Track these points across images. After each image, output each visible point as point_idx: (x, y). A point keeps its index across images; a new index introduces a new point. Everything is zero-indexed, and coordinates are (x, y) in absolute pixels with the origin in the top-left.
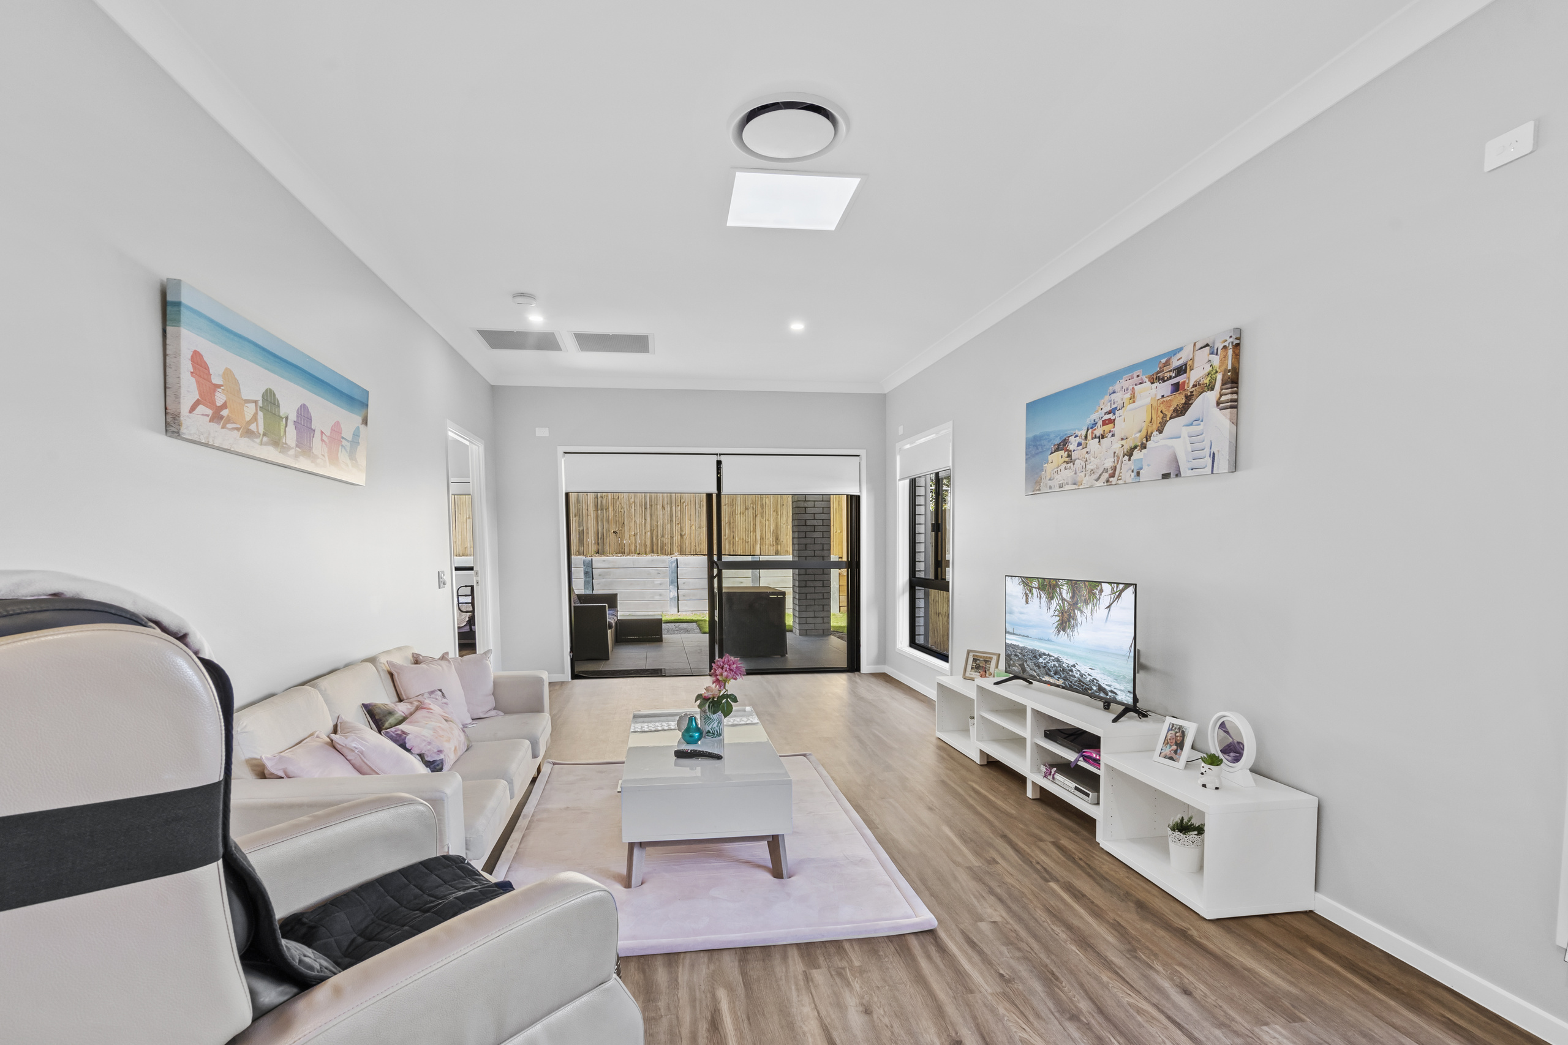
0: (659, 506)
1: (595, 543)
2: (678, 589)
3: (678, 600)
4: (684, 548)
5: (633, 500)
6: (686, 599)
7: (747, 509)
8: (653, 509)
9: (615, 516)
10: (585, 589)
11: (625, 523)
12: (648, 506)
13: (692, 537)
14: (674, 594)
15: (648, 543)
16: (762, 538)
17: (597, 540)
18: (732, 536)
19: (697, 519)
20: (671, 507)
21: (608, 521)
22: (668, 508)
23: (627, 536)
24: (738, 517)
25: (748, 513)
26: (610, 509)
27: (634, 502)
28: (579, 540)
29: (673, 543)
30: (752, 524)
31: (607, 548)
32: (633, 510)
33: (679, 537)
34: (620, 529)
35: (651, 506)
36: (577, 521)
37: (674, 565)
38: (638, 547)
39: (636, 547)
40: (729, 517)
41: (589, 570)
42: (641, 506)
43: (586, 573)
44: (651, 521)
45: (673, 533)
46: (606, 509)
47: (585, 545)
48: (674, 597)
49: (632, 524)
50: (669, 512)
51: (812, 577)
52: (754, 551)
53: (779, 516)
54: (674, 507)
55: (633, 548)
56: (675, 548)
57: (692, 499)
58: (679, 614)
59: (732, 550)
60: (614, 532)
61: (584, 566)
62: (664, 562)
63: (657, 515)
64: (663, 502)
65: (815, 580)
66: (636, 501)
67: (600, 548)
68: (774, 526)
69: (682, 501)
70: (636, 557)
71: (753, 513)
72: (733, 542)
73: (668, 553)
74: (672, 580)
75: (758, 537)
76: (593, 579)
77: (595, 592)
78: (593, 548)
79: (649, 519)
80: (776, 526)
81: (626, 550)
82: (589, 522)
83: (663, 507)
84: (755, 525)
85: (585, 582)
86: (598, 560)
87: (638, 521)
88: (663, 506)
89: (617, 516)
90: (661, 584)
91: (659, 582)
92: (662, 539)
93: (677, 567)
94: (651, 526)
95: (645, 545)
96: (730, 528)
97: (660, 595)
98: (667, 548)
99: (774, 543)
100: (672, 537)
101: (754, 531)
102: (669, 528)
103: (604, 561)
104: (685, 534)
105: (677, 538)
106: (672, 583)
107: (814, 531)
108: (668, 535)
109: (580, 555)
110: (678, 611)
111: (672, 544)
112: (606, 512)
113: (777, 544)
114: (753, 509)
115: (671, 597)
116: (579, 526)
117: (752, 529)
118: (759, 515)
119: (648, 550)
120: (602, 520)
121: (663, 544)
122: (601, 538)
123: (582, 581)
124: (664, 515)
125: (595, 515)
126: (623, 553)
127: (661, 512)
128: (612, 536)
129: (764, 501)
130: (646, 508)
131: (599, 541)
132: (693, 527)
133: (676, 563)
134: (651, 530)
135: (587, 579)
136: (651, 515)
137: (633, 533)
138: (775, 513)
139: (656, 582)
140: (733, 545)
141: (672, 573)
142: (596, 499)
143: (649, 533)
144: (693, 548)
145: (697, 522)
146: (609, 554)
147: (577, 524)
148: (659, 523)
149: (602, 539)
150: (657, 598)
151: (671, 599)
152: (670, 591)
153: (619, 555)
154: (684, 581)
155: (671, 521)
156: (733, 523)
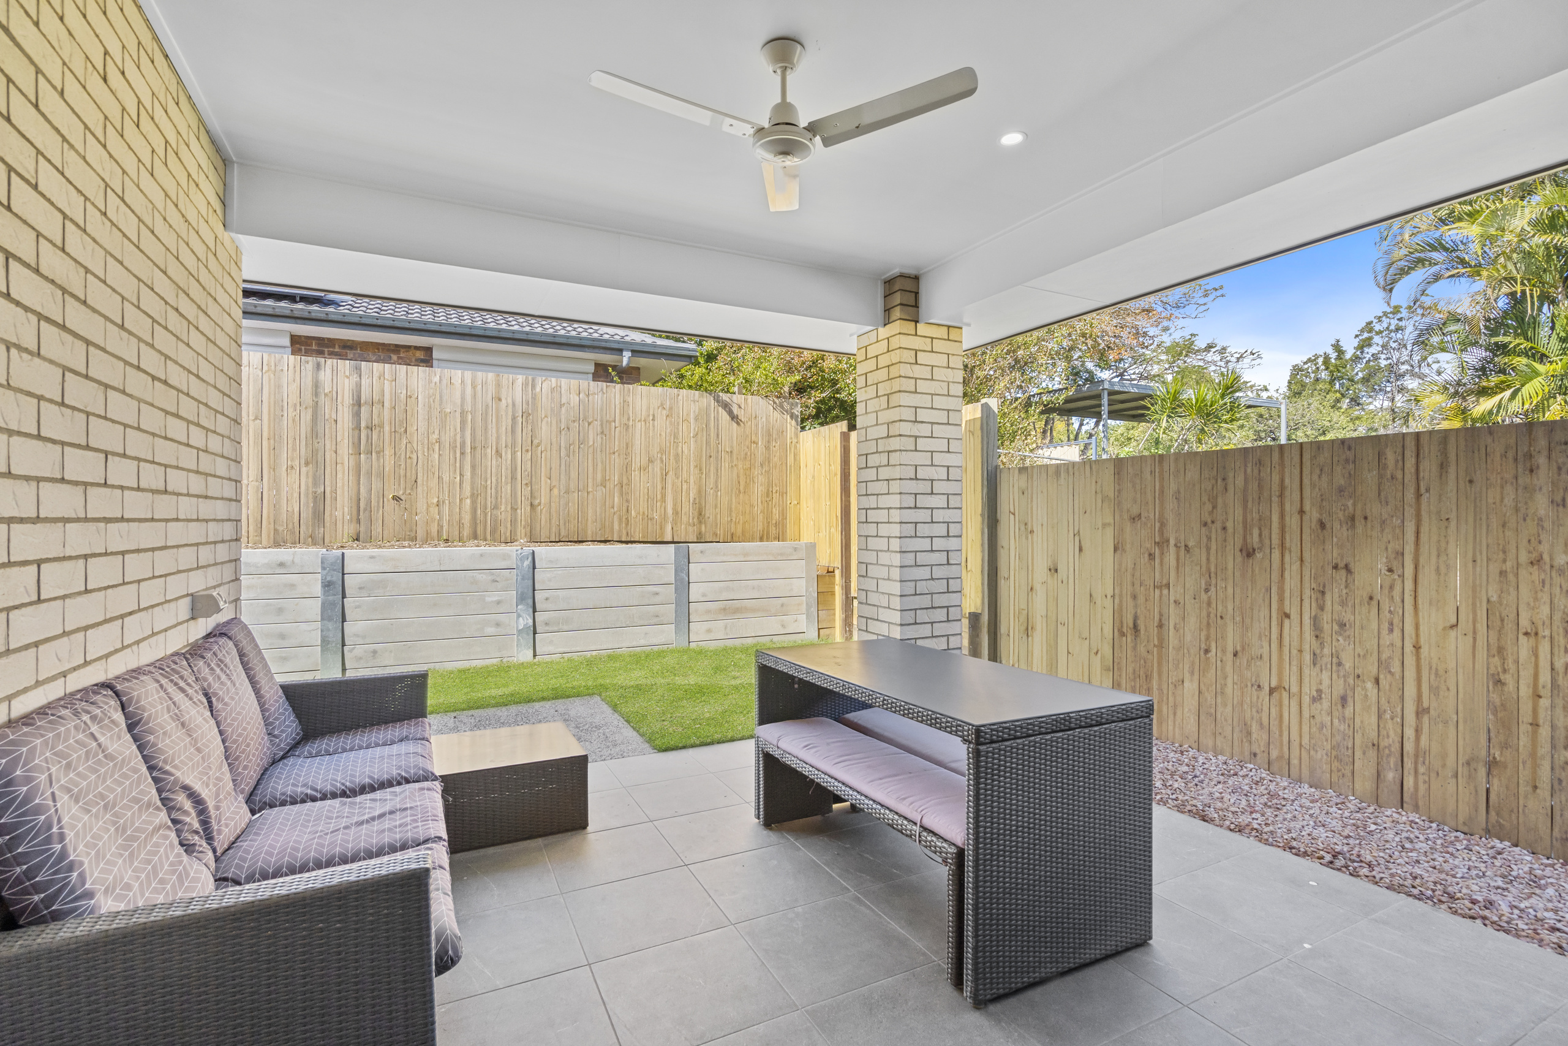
0: (489, 450)
1: (351, 521)
2: (534, 611)
3: (535, 633)
4: (538, 529)
5: (436, 436)
6: (551, 629)
7: (651, 461)
8: (478, 456)
9: (397, 466)
10: (323, 619)
11: (419, 481)
12: (468, 450)
13: (553, 509)
14: (526, 620)
15: (467, 518)
16: (676, 512)
17: (355, 513)
18: (625, 509)
19: (562, 477)
20: (514, 453)
21: (382, 476)
22: (507, 455)
23: (421, 506)
24: (635, 475)
25: (653, 469)
26: (387, 452)
27: (439, 441)
28: (314, 513)
29: (516, 520)
30: (659, 487)
31: (377, 529)
32: (437, 456)
33: (528, 508)
34: (408, 491)
35: (473, 448)
36: (310, 474)
37: (527, 563)
38: (445, 528)
39: (441, 527)
40: (621, 476)
41: (334, 579)
42: (453, 448)
43: (327, 585)
44: (472, 477)
45: (516, 502)
46: (378, 453)
47: (327, 524)
48: (526, 628)
49: (434, 483)
50: (509, 462)
51: (926, 601)
52: (662, 534)
53: (704, 476)
54: (519, 454)
55: (434, 529)
56: (521, 531)
57: (554, 440)
58: (537, 660)
59: (624, 532)
60: (394, 498)
61: (324, 568)
62: (506, 557)
63: (486, 467)
64: (497, 443)
65: (933, 608)
66: (443, 439)
67: (362, 529)
68: (695, 491)
69: (536, 442)
70: (442, 549)
71: (661, 469)
72: (627, 519)
73: (506, 538)
74: (522, 593)
75: (670, 511)
76: (344, 596)
77: (350, 674)
78: (346, 529)
79: (469, 474)
80: (700, 492)
81: (421, 534)
82: (339, 476)
83: (498, 453)
84: (664, 488)
85: (323, 604)
86: (358, 558)
87: (446, 478)
88: (497, 451)
89: (403, 466)
90: (499, 602)
91: (496, 599)
92: (495, 512)
93: (534, 568)
94: (472, 488)
95: (460, 525)
96: (621, 494)
97: (498, 625)
98: (505, 530)
99: (696, 520)
100: (514, 509)
101: (663, 499)
102: (509, 491)
103: (372, 557)
104: (540, 504)
105: (524, 511)
106: (521, 599)
107: (932, 493)
108: (506, 504)
109: (314, 544)
110: (535, 656)
111: (513, 522)
112: (378, 459)
113: (700, 522)
114: (662, 461)
115: (521, 627)
116: (315, 484)
117: (659, 497)
118: (671, 473)
119: (466, 532)
120: (369, 474)
121: (496, 521)
122: (365, 510)
123: (319, 602)
124: (499, 466)
125: (352, 463)
126: (414, 539)
127: (494, 462)
128: (390, 505)
129: (680, 449)
130: (462, 454)
131: (362, 516)
132: (556, 491)
133: (530, 559)
134: (472, 495)
135: (331, 598)
136: (473, 467)
137: (435, 500)
138: (697, 471)
139: (488, 599)
140: (627, 524)
141: (523, 579)
142: (357, 432)
143: (468, 501)
144: (554, 529)
145: (563, 481)
146: (381, 542)
147: (310, 480)
148: (489, 482)
149: (367, 513)
150: (490, 630)
151: (520, 632)
152: (519, 616)
153: (406, 543)
154: (546, 594)
155: (513, 478)
156: (628, 484)
